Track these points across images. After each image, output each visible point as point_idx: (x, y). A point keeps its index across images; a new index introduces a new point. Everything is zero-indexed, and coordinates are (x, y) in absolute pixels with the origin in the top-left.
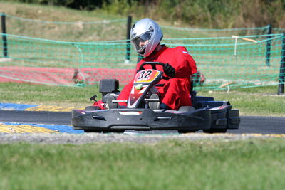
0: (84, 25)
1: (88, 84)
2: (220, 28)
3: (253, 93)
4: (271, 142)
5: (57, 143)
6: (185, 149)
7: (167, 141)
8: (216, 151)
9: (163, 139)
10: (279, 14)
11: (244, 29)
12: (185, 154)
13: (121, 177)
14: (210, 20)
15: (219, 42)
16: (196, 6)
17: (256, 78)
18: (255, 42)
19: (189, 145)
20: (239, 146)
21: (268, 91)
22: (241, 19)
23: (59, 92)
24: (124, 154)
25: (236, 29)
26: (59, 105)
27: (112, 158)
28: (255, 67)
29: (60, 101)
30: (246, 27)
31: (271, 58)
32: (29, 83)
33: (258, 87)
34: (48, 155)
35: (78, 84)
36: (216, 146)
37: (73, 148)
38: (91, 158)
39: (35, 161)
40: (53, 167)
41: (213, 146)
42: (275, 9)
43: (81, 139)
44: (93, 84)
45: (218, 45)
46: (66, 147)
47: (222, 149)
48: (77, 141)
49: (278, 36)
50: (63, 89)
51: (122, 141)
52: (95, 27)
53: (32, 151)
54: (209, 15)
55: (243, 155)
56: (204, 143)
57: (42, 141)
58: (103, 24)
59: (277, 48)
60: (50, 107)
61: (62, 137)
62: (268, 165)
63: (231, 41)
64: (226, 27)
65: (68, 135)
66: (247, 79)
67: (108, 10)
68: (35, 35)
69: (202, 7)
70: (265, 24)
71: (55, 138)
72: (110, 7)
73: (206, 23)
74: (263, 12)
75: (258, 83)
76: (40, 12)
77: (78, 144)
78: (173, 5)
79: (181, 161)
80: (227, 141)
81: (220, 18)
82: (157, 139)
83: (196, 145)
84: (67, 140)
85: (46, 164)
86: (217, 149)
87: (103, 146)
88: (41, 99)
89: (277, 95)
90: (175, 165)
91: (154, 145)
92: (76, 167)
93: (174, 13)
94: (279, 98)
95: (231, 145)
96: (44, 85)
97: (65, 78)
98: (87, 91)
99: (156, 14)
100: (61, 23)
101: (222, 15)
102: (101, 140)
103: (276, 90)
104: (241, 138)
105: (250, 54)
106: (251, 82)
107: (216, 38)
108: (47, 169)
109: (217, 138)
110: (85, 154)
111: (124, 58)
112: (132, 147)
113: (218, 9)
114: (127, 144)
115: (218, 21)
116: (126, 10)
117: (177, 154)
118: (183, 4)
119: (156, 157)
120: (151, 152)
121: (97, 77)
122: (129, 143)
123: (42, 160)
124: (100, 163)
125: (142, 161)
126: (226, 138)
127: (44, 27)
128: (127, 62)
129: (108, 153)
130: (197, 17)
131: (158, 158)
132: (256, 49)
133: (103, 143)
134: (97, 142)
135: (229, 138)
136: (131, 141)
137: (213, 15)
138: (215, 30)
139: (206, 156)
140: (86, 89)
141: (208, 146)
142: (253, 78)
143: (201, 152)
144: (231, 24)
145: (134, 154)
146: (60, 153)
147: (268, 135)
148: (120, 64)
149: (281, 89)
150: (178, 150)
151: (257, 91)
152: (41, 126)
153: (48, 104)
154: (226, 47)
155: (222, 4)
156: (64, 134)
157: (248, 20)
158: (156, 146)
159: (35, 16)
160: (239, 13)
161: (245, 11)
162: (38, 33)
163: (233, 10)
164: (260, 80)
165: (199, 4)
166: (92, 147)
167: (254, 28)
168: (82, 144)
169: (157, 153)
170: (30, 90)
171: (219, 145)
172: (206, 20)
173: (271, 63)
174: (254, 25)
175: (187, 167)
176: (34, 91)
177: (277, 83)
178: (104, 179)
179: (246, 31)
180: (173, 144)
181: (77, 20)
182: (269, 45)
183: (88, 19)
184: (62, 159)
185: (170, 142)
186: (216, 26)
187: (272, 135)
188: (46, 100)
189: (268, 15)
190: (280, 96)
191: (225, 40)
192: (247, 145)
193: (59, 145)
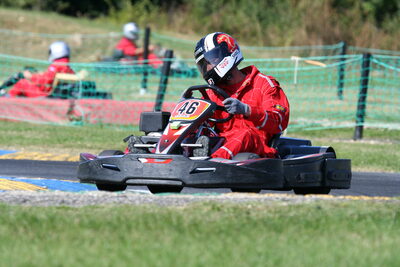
0: (83, 39)
1: (88, 122)
2: (274, 46)
3: (320, 137)
4: (346, 207)
5: (46, 205)
6: (227, 215)
7: (201, 204)
8: (268, 218)
9: (195, 201)
10: (356, 27)
11: (307, 47)
12: (227, 222)
13: (137, 253)
14: (260, 34)
15: (273, 65)
16: (241, 14)
17: (324, 117)
18: (324, 65)
19: (232, 210)
20: (301, 211)
21: (341, 135)
22: (303, 33)
23: (47, 133)
24: (141, 221)
25: (297, 48)
26: (47, 152)
27: (124, 227)
28: (322, 101)
29: (48, 146)
30: (309, 45)
31: (344, 89)
32: (6, 120)
33: (326, 130)
34: (34, 220)
35: (74, 122)
36: (270, 211)
37: (70, 211)
38: (94, 226)
39: (16, 230)
40: (41, 238)
41: (265, 212)
42: (351, 20)
43: (81, 199)
44: (95, 122)
45: (271, 70)
46: (60, 211)
47: (277, 216)
48: (74, 201)
49: (354, 59)
50: (54, 129)
51: (137, 202)
52: (99, 41)
53: (12, 216)
54: (258, 27)
55: (308, 224)
56: (253, 207)
57: (25, 201)
58: (109, 38)
59: (354, 76)
60: (35, 153)
61: (54, 196)
62: (342, 239)
63: (289, 65)
64: (282, 44)
65: (62, 194)
66: (310, 118)
67: (117, 18)
68: (13, 52)
69: (249, 15)
70: (337, 41)
71: (44, 197)
72: (120, 14)
73: (254, 39)
74: (333, 24)
75: (326, 124)
76: (21, 19)
77: (76, 206)
78: (208, 11)
79: (221, 232)
80: (285, 204)
81: (274, 32)
82: (187, 200)
83: (241, 210)
84: (60, 200)
85: (31, 234)
86: (271, 215)
87: (112, 210)
88: (22, 142)
89: (352, 141)
90: (213, 237)
91: (181, 208)
92: (74, 239)
93: (209, 24)
94: (355, 145)
95: (290, 211)
96: (26, 123)
97: (56, 113)
98: (87, 132)
99: (184, 24)
100: (49, 35)
101: (277, 28)
102: (108, 200)
103: (352, 134)
104: (304, 200)
105: (316, 84)
106: (317, 122)
107: (269, 60)
108: (32, 241)
109: (270, 200)
110: (86, 221)
111: (139, 86)
112: (151, 211)
113: (270, 18)
114: (145, 208)
115: (271, 36)
116: (142, 19)
117: (215, 222)
118: (222, 11)
119: (186, 225)
120: (179, 218)
121: (101, 113)
122: (148, 206)
123: (25, 227)
124: (107, 233)
125: (166, 231)
126: (284, 200)
127: (26, 42)
128: (142, 91)
129: (119, 219)
130: (242, 31)
131: (189, 226)
132: (325, 76)
133: (111, 206)
134: (103, 205)
135: (288, 201)
136: (150, 203)
137: (264, 27)
138: (267, 49)
139: (255, 225)
140: (86, 129)
141: (259, 210)
142: (320, 116)
143: (248, 218)
144: (289, 40)
145: (155, 221)
146: (52, 219)
147: (342, 197)
148: (133, 95)
149: (358, 133)
150: (215, 216)
151: (324, 136)
152: (22, 180)
153: (31, 150)
154: (282, 73)
155: (277, 12)
156: (57, 192)
157: (314, 35)
158: (185, 210)
159: (13, 25)
160: (300, 25)
161: (309, 23)
162: (19, 49)
163: (292, 20)
164: (330, 119)
165: (245, 12)
166: (95, 210)
167: (320, 47)
168: (82, 206)
169: (187, 220)
170: (6, 130)
171: (273, 210)
172: (254, 34)
173: (344, 96)
174: (320, 41)
175: (229, 240)
176: (13, 130)
177: (352, 125)
178: (113, 255)
179: (310, 51)
180: (210, 208)
181: (72, 32)
182: (342, 70)
183: (88, 30)
184: (54, 227)
185: (205, 204)
186: (268, 44)
187: (348, 197)
188: (29, 144)
189: (341, 29)
190: (358, 142)
191: (281, 63)
192: (313, 210)
193: (50, 208)
